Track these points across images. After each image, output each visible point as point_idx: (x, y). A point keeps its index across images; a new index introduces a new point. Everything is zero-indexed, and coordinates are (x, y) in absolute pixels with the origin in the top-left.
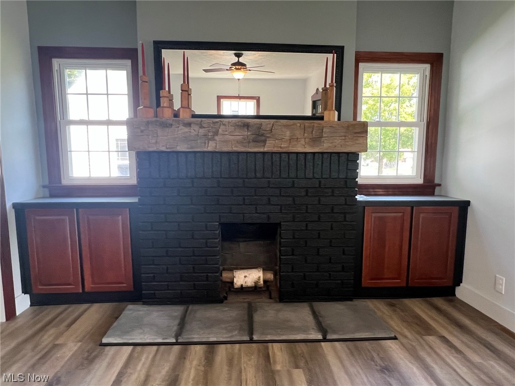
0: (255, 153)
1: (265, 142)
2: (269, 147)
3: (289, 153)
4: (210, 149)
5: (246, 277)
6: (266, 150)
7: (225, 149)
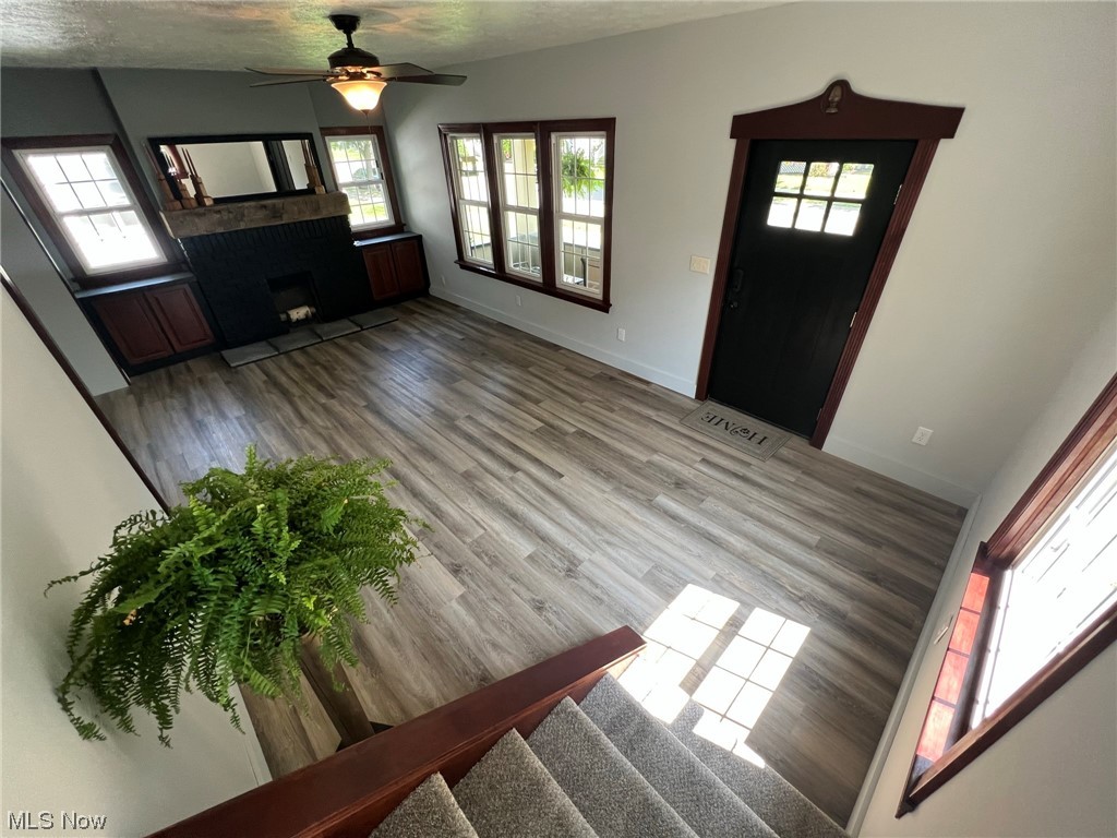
0: (276, 226)
1: (281, 217)
2: (285, 220)
3: (300, 222)
4: (242, 227)
5: (298, 314)
6: (283, 222)
7: (253, 226)
